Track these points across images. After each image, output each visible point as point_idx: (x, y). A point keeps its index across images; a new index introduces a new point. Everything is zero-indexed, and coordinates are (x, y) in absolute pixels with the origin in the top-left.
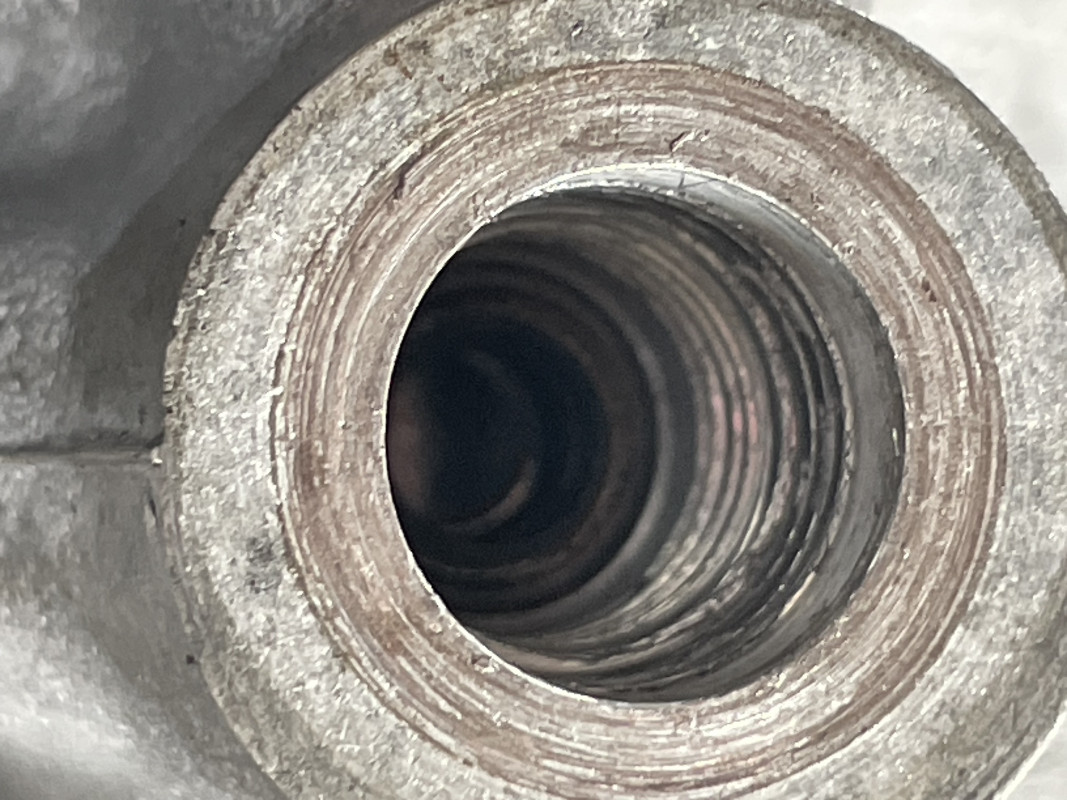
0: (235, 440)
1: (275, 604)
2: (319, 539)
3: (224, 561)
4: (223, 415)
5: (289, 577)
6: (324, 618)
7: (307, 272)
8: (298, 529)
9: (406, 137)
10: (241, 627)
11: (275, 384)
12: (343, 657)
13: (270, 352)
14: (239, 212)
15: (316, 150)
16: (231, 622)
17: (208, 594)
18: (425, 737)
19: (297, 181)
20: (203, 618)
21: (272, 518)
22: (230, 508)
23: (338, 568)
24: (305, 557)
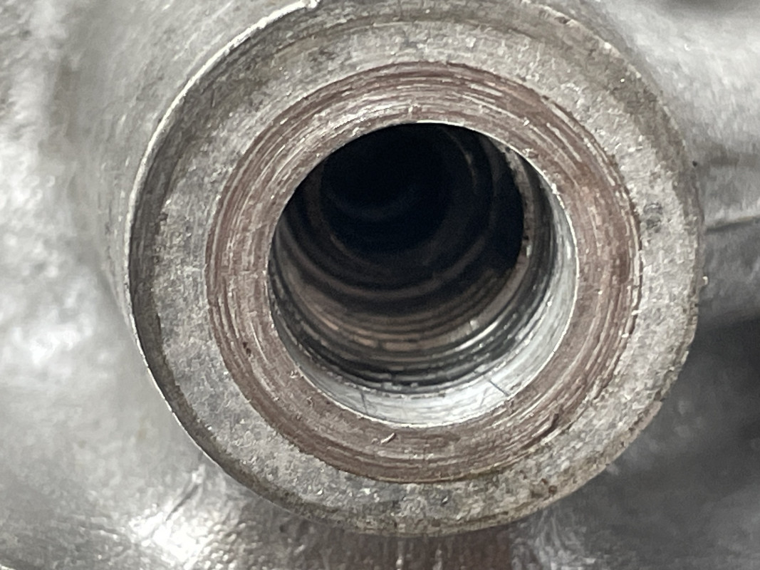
0: (662, 288)
1: (648, 196)
2: (620, 229)
3: (675, 221)
4: (667, 301)
5: (639, 210)
6: (621, 186)
7: (611, 376)
8: (631, 236)
9: (549, 447)
10: (670, 184)
11: (636, 317)
12: (613, 163)
13: (637, 334)
14: (647, 411)
15: (600, 442)
16: (674, 188)
17: (685, 203)
18: (569, 115)
19: (613, 425)
20: (689, 191)
21: (646, 244)
22: (669, 250)
23: (610, 213)
24: (629, 221)
